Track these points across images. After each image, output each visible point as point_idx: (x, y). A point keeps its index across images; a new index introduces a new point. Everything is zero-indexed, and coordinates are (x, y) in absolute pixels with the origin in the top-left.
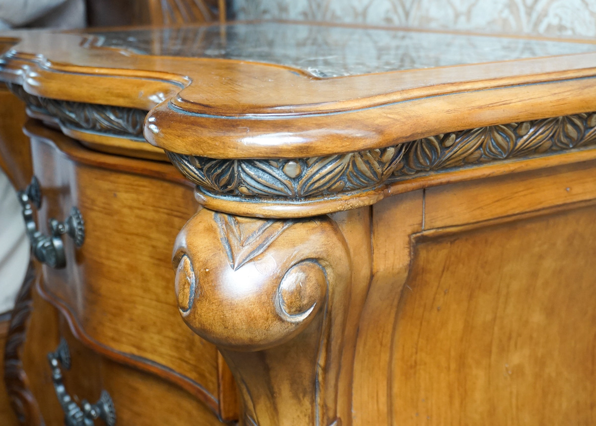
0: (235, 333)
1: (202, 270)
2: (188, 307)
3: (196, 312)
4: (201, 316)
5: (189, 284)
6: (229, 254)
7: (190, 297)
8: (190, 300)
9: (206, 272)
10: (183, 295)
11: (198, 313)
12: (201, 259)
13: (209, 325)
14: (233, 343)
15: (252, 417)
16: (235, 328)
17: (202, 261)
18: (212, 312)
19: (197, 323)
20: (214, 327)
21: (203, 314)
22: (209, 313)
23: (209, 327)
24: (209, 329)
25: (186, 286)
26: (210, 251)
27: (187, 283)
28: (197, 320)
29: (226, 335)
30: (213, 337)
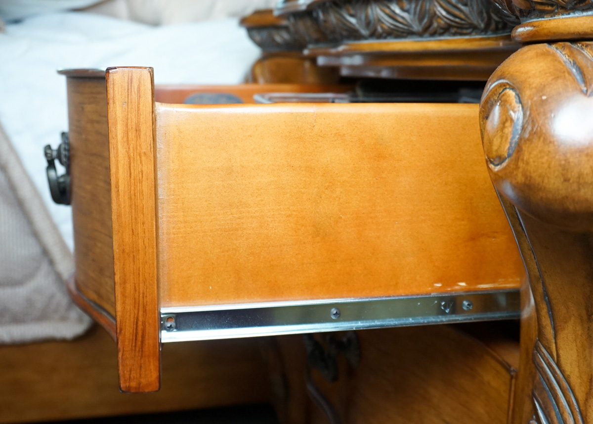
0: (579, 189)
1: (535, 98)
2: (506, 155)
3: (521, 157)
4: (528, 163)
5: (512, 120)
6: (578, 77)
7: (512, 139)
8: (511, 143)
9: (542, 101)
10: (502, 137)
11: (523, 160)
12: (534, 85)
13: (540, 176)
14: (571, 207)
15: (548, 349)
16: (582, 181)
17: (535, 88)
18: (547, 155)
19: (520, 175)
20: (546, 181)
21: (531, 160)
22: (542, 157)
23: (538, 180)
24: (538, 184)
25: (508, 124)
26: (548, 75)
27: (509, 119)
28: (521, 170)
29: (563, 192)
30: (542, 198)
